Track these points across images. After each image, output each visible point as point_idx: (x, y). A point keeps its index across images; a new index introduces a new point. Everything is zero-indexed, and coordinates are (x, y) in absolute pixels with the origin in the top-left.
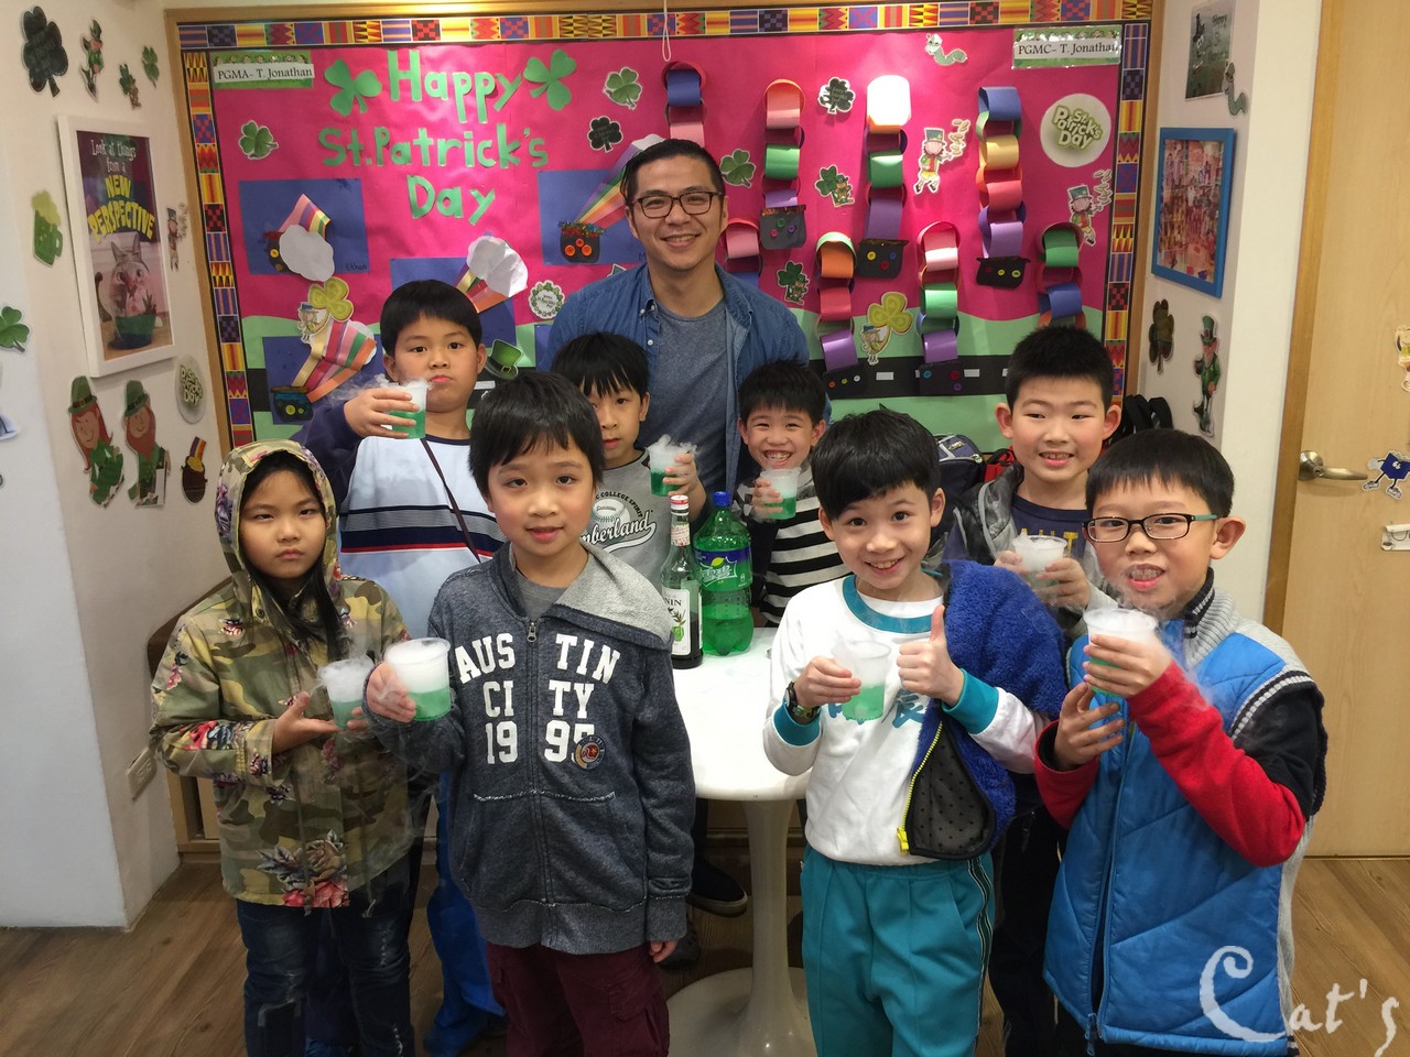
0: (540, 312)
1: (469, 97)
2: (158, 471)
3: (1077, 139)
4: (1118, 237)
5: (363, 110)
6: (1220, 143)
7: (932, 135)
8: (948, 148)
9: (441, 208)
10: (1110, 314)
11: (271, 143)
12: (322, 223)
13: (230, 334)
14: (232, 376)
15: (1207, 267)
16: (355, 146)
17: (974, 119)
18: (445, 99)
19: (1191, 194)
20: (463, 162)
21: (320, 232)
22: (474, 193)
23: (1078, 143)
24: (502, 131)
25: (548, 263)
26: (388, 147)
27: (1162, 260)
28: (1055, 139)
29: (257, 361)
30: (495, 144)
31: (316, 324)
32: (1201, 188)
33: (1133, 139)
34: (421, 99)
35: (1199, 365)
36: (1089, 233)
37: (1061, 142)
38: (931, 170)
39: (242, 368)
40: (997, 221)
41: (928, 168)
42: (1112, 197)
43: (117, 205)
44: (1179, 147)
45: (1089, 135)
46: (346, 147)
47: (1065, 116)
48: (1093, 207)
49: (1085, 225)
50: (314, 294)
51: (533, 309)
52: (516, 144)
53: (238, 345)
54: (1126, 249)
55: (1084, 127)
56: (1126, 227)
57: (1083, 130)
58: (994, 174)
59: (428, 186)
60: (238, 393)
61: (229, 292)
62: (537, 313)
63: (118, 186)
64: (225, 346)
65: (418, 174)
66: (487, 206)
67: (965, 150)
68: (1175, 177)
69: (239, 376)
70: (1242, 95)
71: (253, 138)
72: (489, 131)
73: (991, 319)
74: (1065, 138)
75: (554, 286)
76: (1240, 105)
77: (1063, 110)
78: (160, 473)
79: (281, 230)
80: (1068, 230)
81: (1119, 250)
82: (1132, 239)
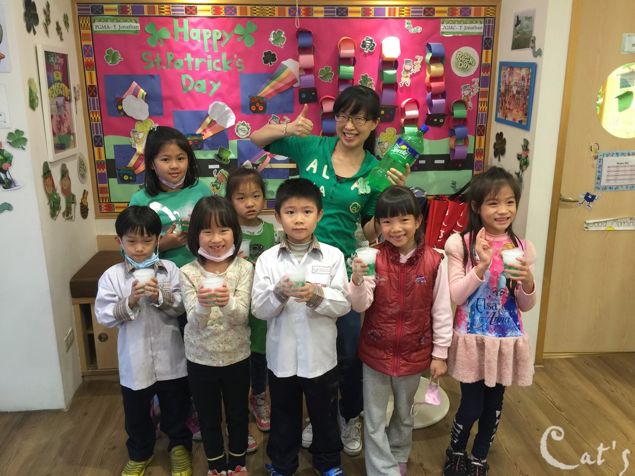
0: (240, 135)
1: (210, 41)
2: (72, 204)
3: (465, 65)
4: (481, 106)
5: (162, 44)
6: (530, 68)
7: (407, 62)
8: (414, 68)
9: (196, 89)
10: (478, 138)
11: (119, 58)
12: (143, 94)
13: (98, 143)
14: (99, 163)
15: (523, 118)
16: (158, 60)
17: (424, 56)
18: (199, 41)
19: (515, 89)
20: (207, 69)
21: (143, 98)
22: (211, 82)
23: (466, 67)
24: (224, 55)
25: (243, 114)
26: (173, 61)
27: (500, 115)
28: (457, 65)
29: (111, 155)
30: (221, 62)
31: (139, 139)
32: (520, 86)
33: (488, 66)
34: (188, 41)
35: (519, 156)
36: (470, 104)
37: (459, 66)
38: (407, 77)
39: (103, 159)
40: (435, 99)
41: (405, 76)
42: (479, 90)
43: (58, 84)
44: (509, 69)
45: (470, 64)
46: (154, 61)
47: (461, 56)
48: (472, 93)
49: (468, 101)
50: (138, 126)
51: (237, 134)
52: (230, 62)
53: (102, 148)
54: (484, 111)
55: (468, 60)
56: (484, 102)
57: (468, 62)
58: (434, 79)
59: (191, 79)
60: (101, 170)
61: (98, 124)
62: (238, 135)
63: (58, 76)
64: (96, 149)
65: (186, 74)
66: (217, 88)
67: (420, 69)
68: (507, 82)
69: (102, 162)
70: (540, 49)
71: (111, 56)
72: (219, 56)
73: (430, 139)
74: (461, 65)
75: (246, 123)
76: (538, 53)
77: (460, 53)
78: (73, 205)
79: (123, 97)
80: (462, 103)
81: (481, 111)
82: (487, 107)
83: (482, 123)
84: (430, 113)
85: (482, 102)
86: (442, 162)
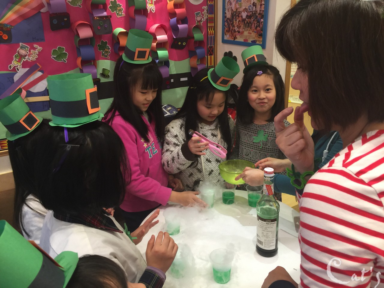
4: (210, 30)
10: (209, 57)
15: (256, 39)
27: (227, 37)
32: (251, 12)
38: (152, 3)
41: (150, 2)
42: (207, 16)
48: (202, 19)
54: (212, 34)
56: (212, 26)
58: (177, 6)
73: (175, 60)
81: (210, 35)
82: (214, 31)
83: (211, 45)
84: (175, 37)
85: (210, 26)
86: (186, 79)
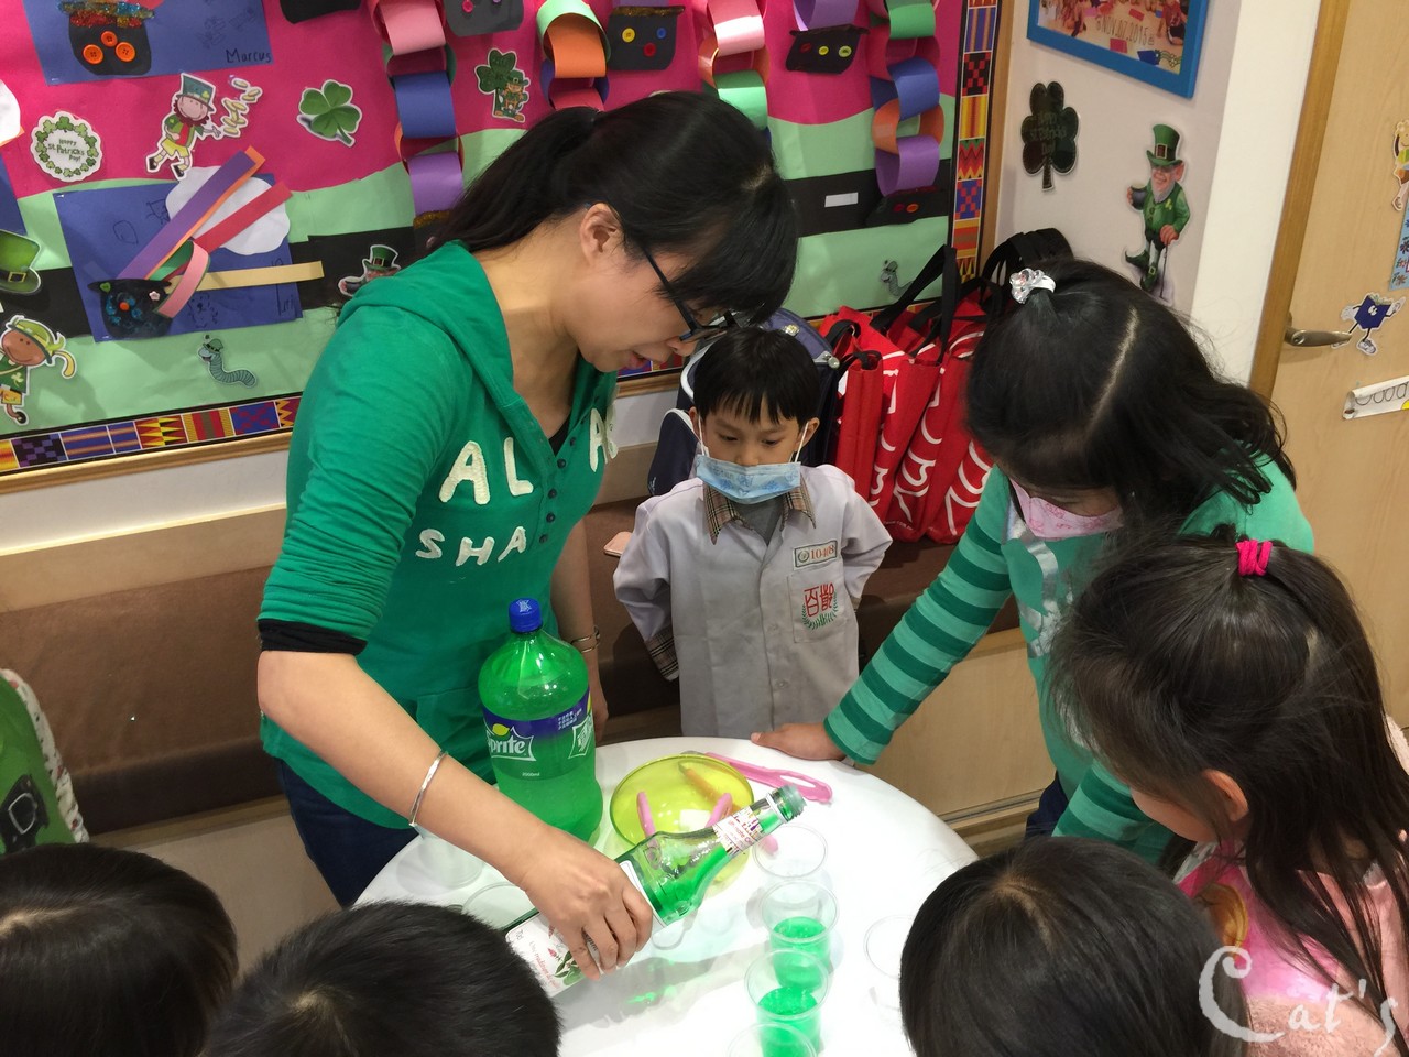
0: (58, 171)
10: (965, 100)
25: (53, 81)
27: (1049, 17)
35: (1140, 196)
51: (43, 165)
54: (988, 1)
62: (52, 172)
73: (805, 121)
75: (75, 122)
81: (978, 3)
83: (978, 47)
84: (802, 27)
86: (850, 199)
